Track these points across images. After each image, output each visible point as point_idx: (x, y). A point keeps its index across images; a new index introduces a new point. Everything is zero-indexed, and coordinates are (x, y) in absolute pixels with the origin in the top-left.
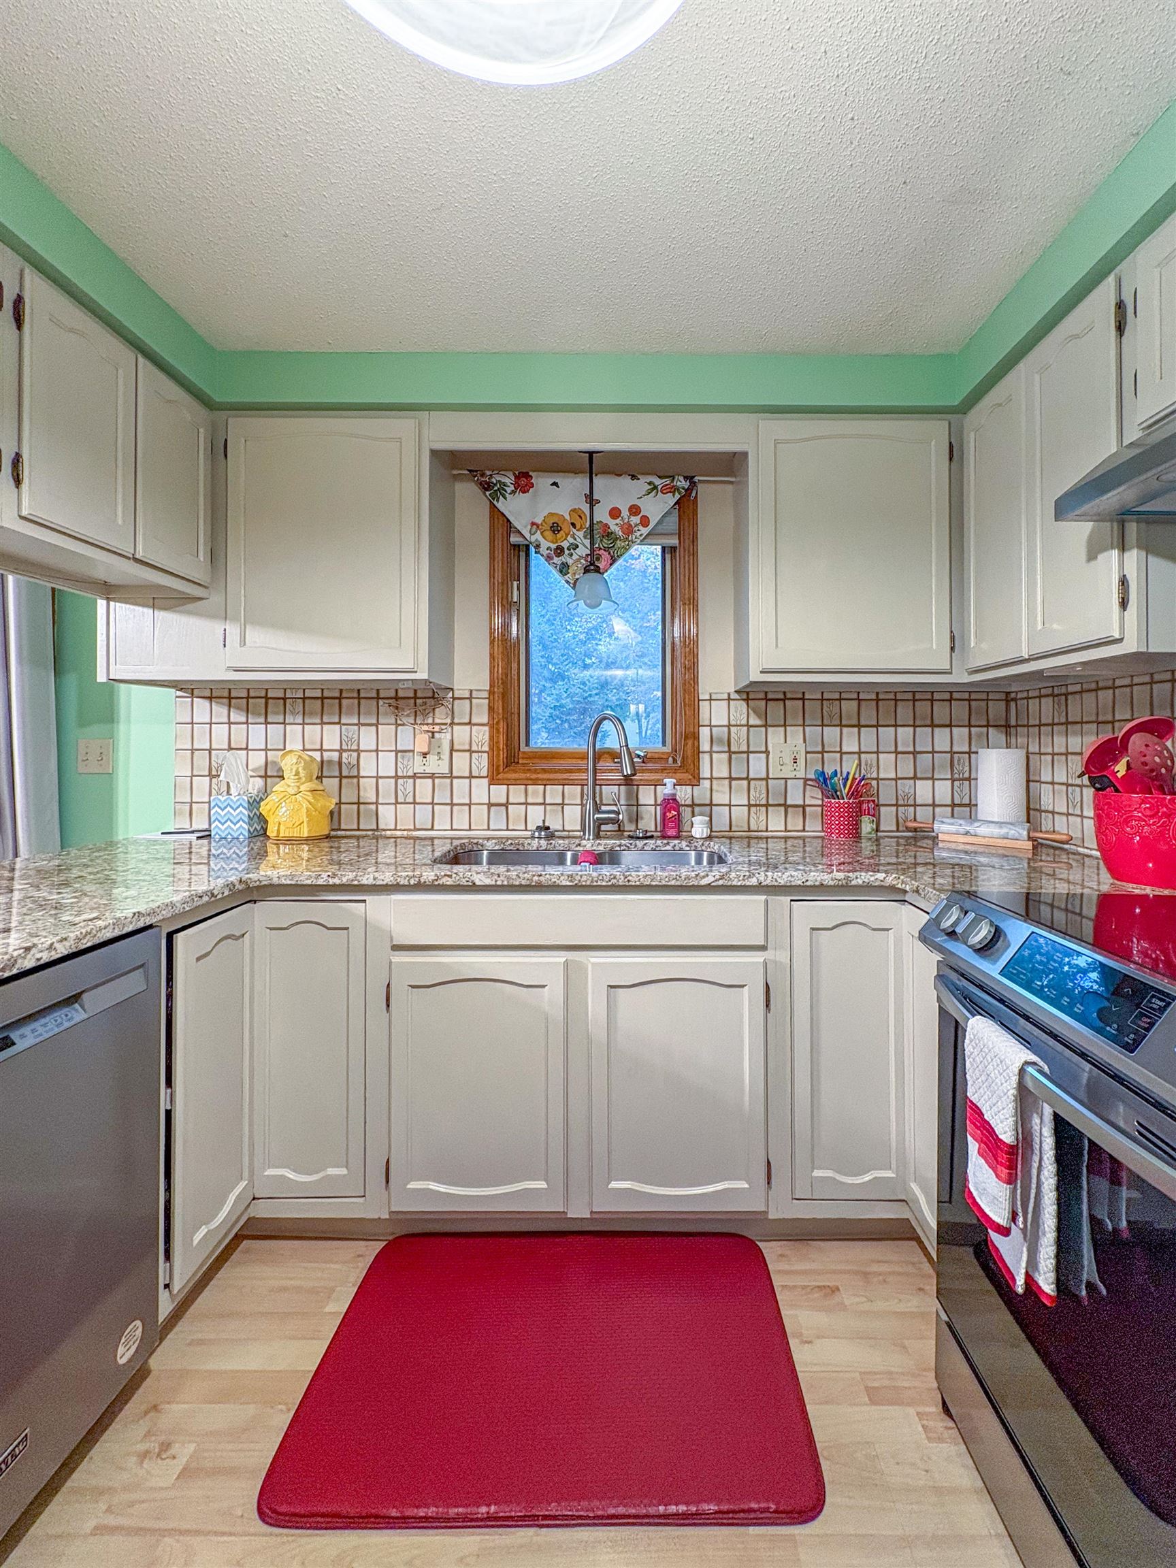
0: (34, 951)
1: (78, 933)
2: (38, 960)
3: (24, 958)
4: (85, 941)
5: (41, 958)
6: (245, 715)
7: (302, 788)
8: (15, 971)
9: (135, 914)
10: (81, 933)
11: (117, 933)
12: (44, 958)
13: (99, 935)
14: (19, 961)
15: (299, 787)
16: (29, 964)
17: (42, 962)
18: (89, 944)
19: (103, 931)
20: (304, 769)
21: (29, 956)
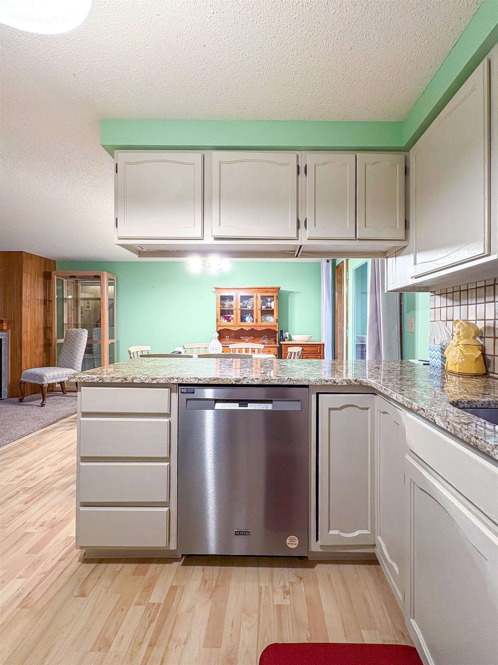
0: (246, 379)
1: (263, 378)
2: (248, 382)
3: (243, 380)
4: (266, 382)
5: (249, 382)
6: (452, 301)
7: (460, 343)
8: (240, 383)
9: (288, 378)
10: (264, 379)
11: (280, 383)
12: (250, 382)
13: (271, 381)
14: (241, 381)
15: (458, 342)
16: (245, 383)
17: (249, 384)
18: (267, 384)
19: (273, 381)
20: (463, 331)
21: (245, 380)
